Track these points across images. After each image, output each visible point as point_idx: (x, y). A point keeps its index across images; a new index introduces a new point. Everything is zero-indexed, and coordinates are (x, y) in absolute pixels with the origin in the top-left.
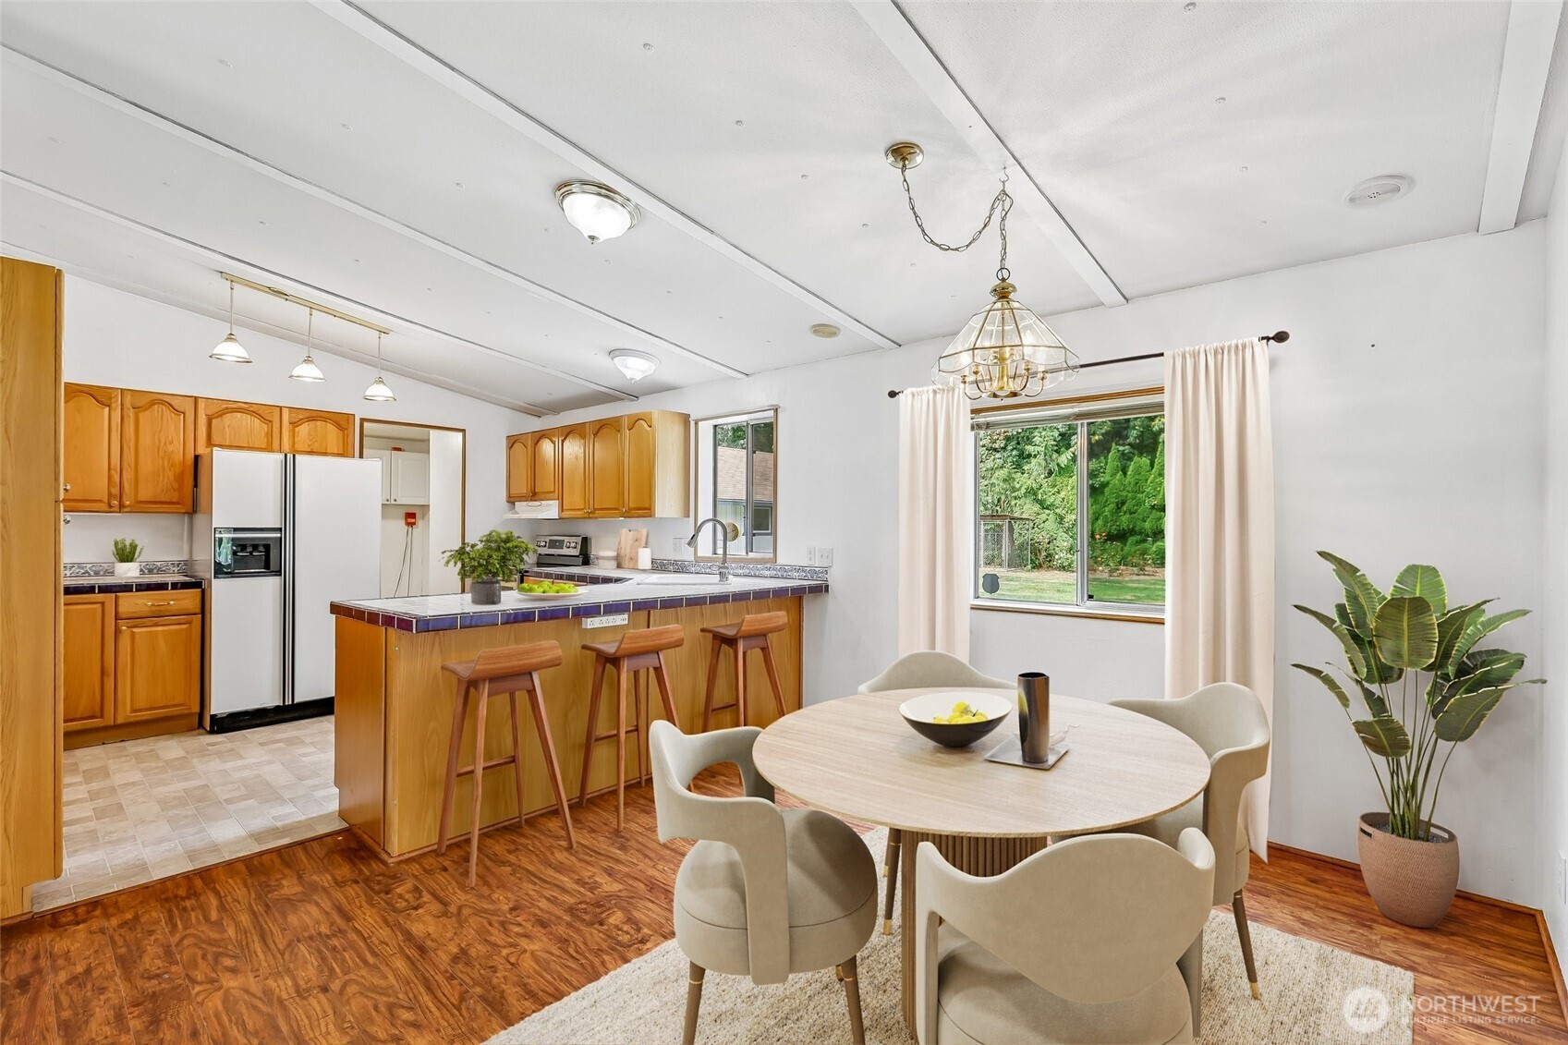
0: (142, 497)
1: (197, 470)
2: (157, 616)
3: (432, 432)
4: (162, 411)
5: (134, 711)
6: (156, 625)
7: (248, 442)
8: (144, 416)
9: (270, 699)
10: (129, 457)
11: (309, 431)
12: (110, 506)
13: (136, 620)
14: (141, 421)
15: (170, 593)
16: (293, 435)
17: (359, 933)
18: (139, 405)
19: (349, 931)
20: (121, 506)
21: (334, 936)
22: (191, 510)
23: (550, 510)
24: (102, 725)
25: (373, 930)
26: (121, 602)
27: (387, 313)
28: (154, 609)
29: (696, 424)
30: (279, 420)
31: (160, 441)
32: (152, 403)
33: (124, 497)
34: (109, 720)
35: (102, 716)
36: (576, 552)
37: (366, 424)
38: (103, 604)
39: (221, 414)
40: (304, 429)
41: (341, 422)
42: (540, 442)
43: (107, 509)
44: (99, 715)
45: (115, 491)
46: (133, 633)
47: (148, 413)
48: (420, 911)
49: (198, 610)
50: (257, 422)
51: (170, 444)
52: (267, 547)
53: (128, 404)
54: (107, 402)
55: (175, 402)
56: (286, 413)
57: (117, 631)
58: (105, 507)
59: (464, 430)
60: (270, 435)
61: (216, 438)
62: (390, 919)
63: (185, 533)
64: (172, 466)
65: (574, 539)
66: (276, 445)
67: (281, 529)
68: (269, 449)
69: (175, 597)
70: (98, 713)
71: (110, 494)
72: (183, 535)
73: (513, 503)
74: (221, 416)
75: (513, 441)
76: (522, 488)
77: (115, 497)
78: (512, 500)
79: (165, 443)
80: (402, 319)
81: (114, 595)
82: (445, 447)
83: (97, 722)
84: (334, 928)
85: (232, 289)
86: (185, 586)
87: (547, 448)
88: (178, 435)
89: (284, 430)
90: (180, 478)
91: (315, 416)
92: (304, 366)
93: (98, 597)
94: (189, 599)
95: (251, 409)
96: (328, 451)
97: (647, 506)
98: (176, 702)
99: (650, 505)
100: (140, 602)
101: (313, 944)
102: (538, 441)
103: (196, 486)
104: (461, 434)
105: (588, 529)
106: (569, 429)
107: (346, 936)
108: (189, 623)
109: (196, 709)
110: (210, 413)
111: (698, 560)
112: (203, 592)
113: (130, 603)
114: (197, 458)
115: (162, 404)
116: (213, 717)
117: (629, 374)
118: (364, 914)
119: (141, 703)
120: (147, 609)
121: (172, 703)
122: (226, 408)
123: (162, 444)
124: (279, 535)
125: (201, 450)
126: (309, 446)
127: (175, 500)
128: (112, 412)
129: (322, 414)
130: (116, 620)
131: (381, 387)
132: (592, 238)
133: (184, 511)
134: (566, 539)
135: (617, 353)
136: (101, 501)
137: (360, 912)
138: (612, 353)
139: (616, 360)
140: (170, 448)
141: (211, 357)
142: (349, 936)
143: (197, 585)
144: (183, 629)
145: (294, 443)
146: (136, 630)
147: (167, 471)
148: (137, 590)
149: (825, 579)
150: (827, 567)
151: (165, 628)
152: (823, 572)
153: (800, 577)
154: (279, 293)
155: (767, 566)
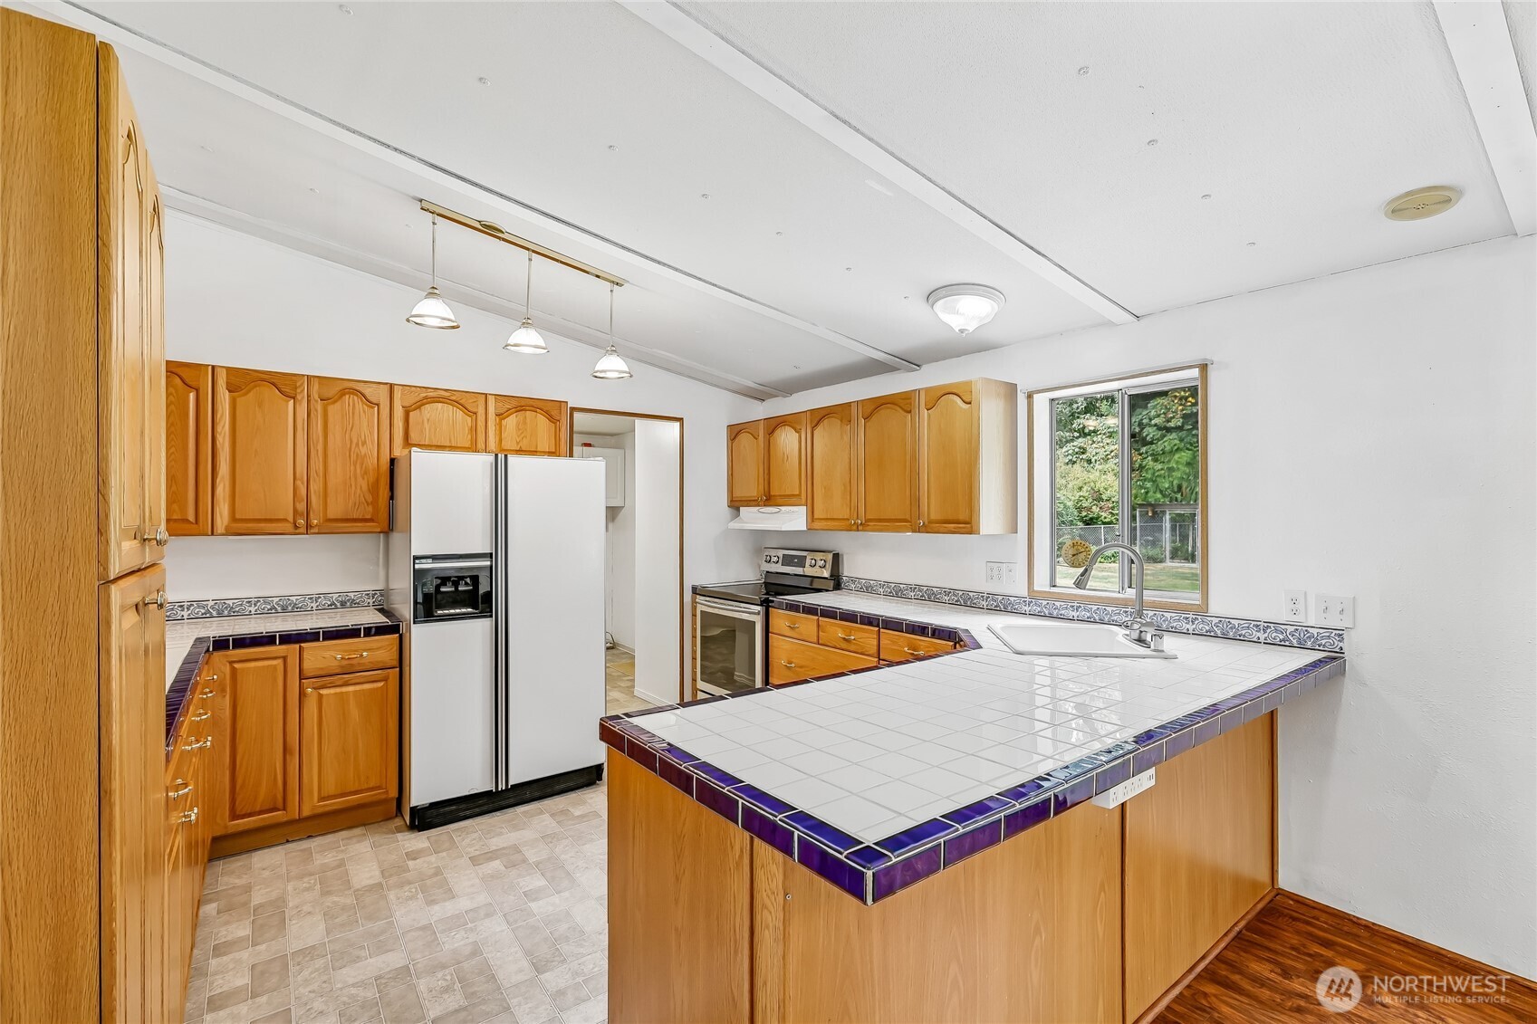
0: (331, 515)
1: (393, 477)
2: (348, 671)
3: (638, 422)
4: (354, 400)
5: (322, 799)
6: (346, 684)
7: (450, 441)
8: (334, 410)
9: (479, 781)
10: (317, 463)
11: (518, 424)
12: (296, 527)
13: (325, 677)
14: (330, 416)
15: (363, 641)
16: (499, 428)
18: (330, 395)
20: (308, 526)
22: (386, 529)
23: (793, 519)
24: (285, 819)
26: (306, 655)
28: (345, 663)
29: (1030, 396)
30: (483, 411)
31: (351, 442)
32: (343, 393)
33: (311, 515)
34: (293, 813)
35: (284, 809)
36: (826, 574)
37: (577, 415)
38: (285, 659)
39: (420, 405)
40: (511, 421)
41: (554, 411)
42: (778, 432)
43: (292, 530)
44: (281, 806)
45: (302, 507)
46: (321, 696)
47: (338, 405)
49: (396, 663)
50: (460, 414)
51: (363, 445)
52: (475, 579)
53: (315, 395)
54: (291, 392)
55: (368, 391)
56: (491, 401)
57: (302, 694)
58: (289, 527)
59: (683, 419)
60: (474, 430)
61: (414, 437)
63: (381, 556)
64: (365, 473)
65: (819, 556)
66: (481, 445)
67: (491, 554)
68: (473, 448)
69: (368, 646)
70: (280, 804)
71: (295, 511)
72: (378, 558)
73: (738, 509)
74: (419, 407)
75: (735, 432)
76: (752, 489)
77: (302, 515)
78: (735, 504)
79: (357, 444)
81: (297, 646)
82: (656, 439)
83: (279, 816)
85: (434, 223)
86: (381, 630)
87: (788, 440)
88: (371, 433)
89: (490, 423)
90: (374, 489)
91: (523, 405)
92: (523, 331)
93: (278, 649)
94: (382, 648)
95: (454, 398)
96: (539, 449)
97: (964, 518)
98: (372, 784)
99: (971, 518)
100: (327, 654)
102: (773, 431)
103: (392, 498)
104: (677, 425)
105: (842, 541)
106: (824, 413)
108: (385, 679)
109: (394, 793)
110: (407, 405)
111: (1033, 595)
112: (401, 636)
113: (320, 656)
114: (392, 461)
115: (353, 394)
116: (413, 810)
117: (956, 323)
119: (331, 788)
120: (336, 663)
121: (366, 786)
122: (426, 398)
123: (354, 446)
124: (489, 563)
125: (397, 452)
126: (518, 443)
127: (369, 517)
128: (298, 406)
129: (531, 402)
130: (300, 679)
131: (613, 359)
133: (379, 530)
134: (809, 556)
135: (943, 292)
136: (285, 520)
138: (932, 296)
139: (939, 302)
140: (363, 450)
143: (393, 629)
144: (377, 689)
145: (501, 440)
146: (324, 692)
147: (360, 479)
148: (324, 639)
149: (1337, 650)
150: (1341, 632)
151: (358, 688)
152: (1333, 635)
153: (1269, 641)
154: (490, 230)
155: (1188, 616)
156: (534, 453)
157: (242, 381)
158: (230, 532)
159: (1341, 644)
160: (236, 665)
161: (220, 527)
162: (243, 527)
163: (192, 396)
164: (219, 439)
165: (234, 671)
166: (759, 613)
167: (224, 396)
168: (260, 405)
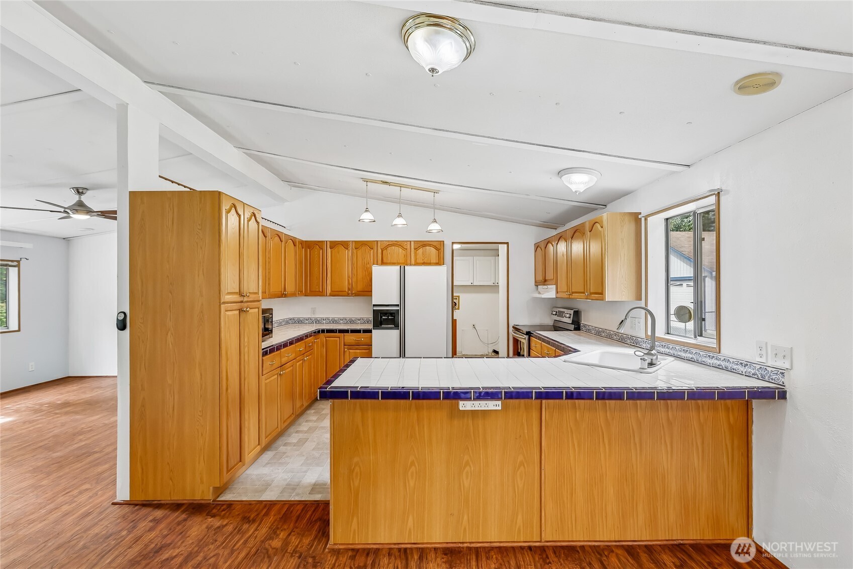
0: (358, 290)
2: (357, 345)
4: (365, 248)
6: (357, 349)
7: (397, 261)
8: (359, 252)
11: (423, 252)
13: (351, 346)
14: (358, 254)
15: (362, 334)
16: (416, 254)
18: (359, 247)
20: (352, 294)
22: (368, 295)
23: (552, 292)
26: (345, 338)
27: (428, 181)
28: (356, 341)
29: (646, 219)
30: (410, 248)
31: (364, 263)
32: (362, 246)
33: (353, 289)
36: (570, 321)
37: (455, 245)
38: (340, 338)
39: (387, 248)
40: (420, 251)
41: (438, 245)
42: (548, 245)
43: (347, 295)
45: (350, 287)
46: (349, 352)
47: (361, 250)
49: (368, 343)
50: (401, 250)
51: (368, 264)
52: (393, 314)
53: (354, 248)
54: (347, 247)
55: (369, 244)
56: (412, 243)
57: (345, 351)
59: (508, 243)
60: (406, 256)
61: (383, 260)
64: (369, 274)
65: (568, 312)
66: (409, 261)
69: (363, 336)
71: (348, 288)
73: (537, 286)
75: (536, 247)
76: (540, 278)
77: (350, 289)
78: (537, 284)
80: (436, 182)
81: (343, 334)
82: (503, 252)
85: (367, 185)
87: (551, 249)
88: (371, 260)
89: (412, 253)
91: (425, 244)
92: (397, 219)
93: (337, 334)
94: (368, 338)
95: (399, 243)
96: (431, 262)
97: (600, 291)
99: (602, 291)
100: (352, 338)
102: (546, 245)
104: (506, 246)
108: (368, 349)
110: (383, 248)
112: (370, 335)
113: (349, 338)
115: (366, 245)
117: (574, 188)
120: (354, 341)
122: (389, 245)
123: (366, 264)
124: (398, 308)
126: (423, 260)
127: (370, 290)
128: (349, 252)
129: (428, 242)
130: (344, 346)
131: (435, 224)
132: (433, 70)
135: (563, 172)
136: (346, 291)
138: (560, 173)
139: (564, 178)
140: (368, 266)
141: (359, 221)
143: (368, 331)
144: (366, 352)
145: (416, 259)
146: (351, 351)
147: (367, 277)
148: (363, 333)
149: (781, 383)
150: (783, 371)
151: (361, 351)
152: (779, 373)
153: (747, 374)
154: (386, 183)
155: (710, 354)
156: (429, 264)
157: (334, 244)
158: (331, 295)
159: (783, 380)
160: (327, 339)
161: (328, 294)
162: (334, 294)
163: (321, 251)
164: (328, 264)
165: (326, 340)
166: (525, 339)
167: (329, 250)
168: (338, 253)
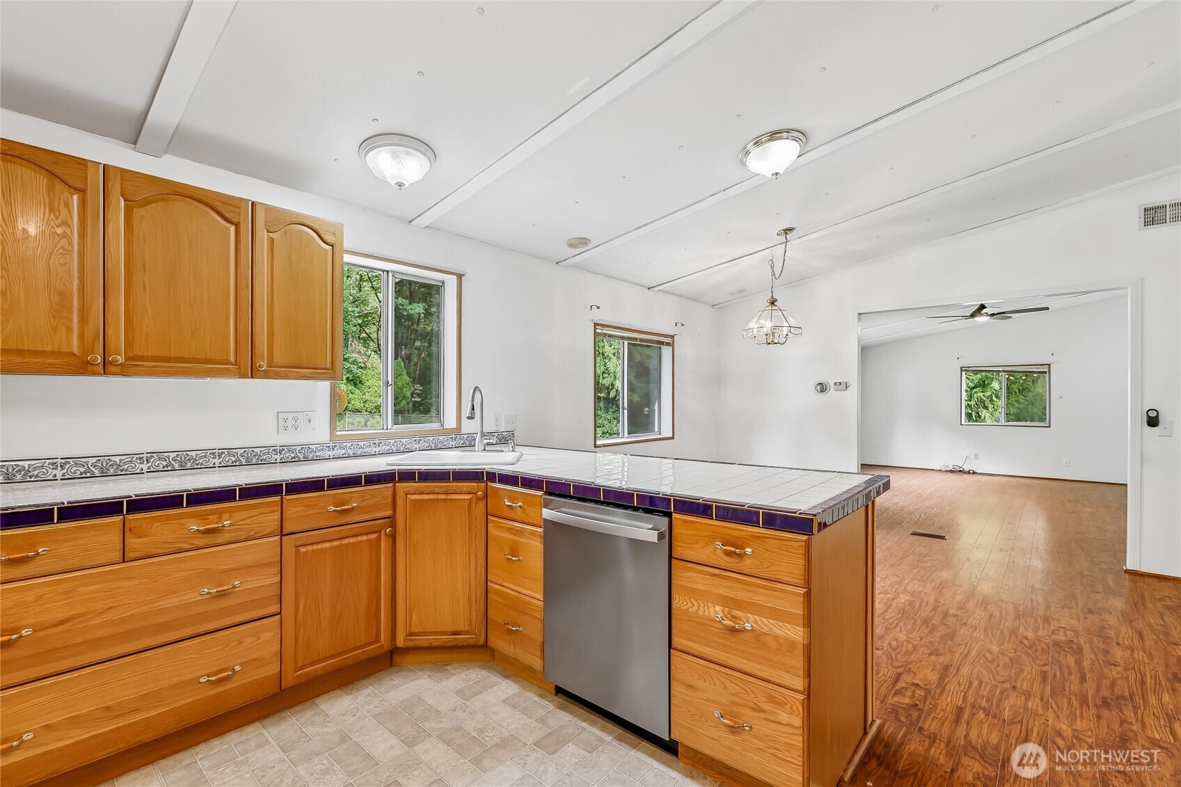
17: (965, 698)
19: (969, 703)
21: (980, 707)
25: (955, 693)
48: (916, 682)
62: (938, 691)
84: (974, 711)
101: (998, 712)
107: (974, 702)
118: (947, 705)
137: (948, 708)
142: (972, 700)
